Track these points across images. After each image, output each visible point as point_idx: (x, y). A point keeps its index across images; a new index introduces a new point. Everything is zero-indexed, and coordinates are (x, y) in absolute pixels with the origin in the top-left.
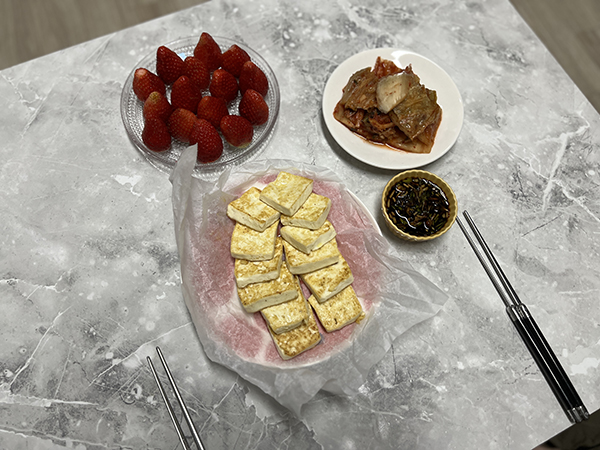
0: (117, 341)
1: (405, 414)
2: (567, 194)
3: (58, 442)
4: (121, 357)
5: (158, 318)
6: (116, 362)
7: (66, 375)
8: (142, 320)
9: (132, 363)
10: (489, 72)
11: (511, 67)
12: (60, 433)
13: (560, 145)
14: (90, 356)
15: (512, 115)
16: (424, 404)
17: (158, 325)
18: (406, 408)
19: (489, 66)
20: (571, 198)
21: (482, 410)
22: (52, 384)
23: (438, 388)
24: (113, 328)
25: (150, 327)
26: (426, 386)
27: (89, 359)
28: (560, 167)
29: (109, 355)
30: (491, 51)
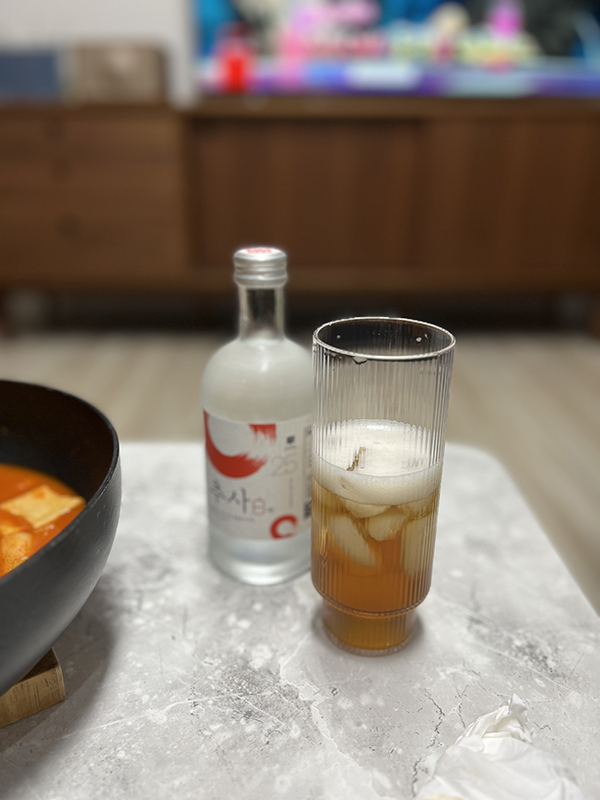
30: (478, 622)
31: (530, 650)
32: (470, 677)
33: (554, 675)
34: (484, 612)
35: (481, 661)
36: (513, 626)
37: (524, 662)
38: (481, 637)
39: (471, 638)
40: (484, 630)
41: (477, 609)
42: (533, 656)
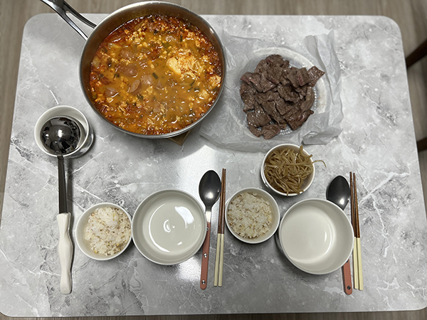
0: (121, 176)
1: (235, 269)
2: (374, 205)
3: (81, 209)
4: (121, 184)
5: (144, 174)
6: (118, 186)
7: (94, 182)
8: (136, 172)
9: (124, 189)
10: (371, 120)
11: (385, 122)
12: (83, 205)
13: (387, 177)
14: (108, 178)
15: (370, 150)
16: (246, 269)
17: (142, 178)
18: (237, 267)
19: (373, 116)
20: (375, 208)
21: (272, 285)
22: (87, 182)
23: (256, 266)
24: (122, 170)
25: (139, 177)
26: (251, 262)
27: (106, 179)
28: (380, 189)
29: (116, 182)
30: (379, 108)
31: (390, 118)
32: (374, 126)
33: (394, 125)
34: (381, 105)
35: (378, 121)
36: (388, 109)
37: (388, 121)
38: (379, 113)
39: (376, 114)
40: (380, 111)
41: (379, 104)
42: (391, 119)
